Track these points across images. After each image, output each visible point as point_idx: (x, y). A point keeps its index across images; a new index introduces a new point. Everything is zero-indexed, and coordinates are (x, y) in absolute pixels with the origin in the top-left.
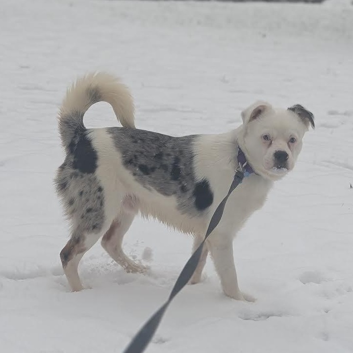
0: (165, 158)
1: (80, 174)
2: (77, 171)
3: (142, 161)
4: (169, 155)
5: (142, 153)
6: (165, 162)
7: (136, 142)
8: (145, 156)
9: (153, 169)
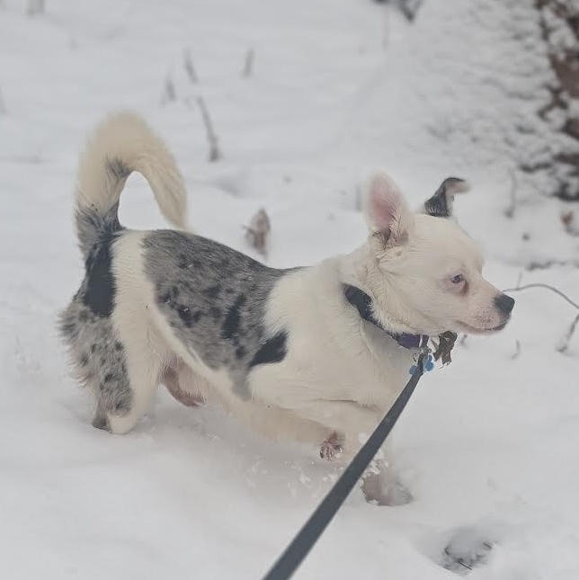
0: (222, 295)
1: (92, 314)
2: (87, 308)
3: (184, 299)
4: (230, 291)
5: (187, 284)
6: (218, 303)
7: (183, 266)
8: (191, 290)
9: (197, 316)
